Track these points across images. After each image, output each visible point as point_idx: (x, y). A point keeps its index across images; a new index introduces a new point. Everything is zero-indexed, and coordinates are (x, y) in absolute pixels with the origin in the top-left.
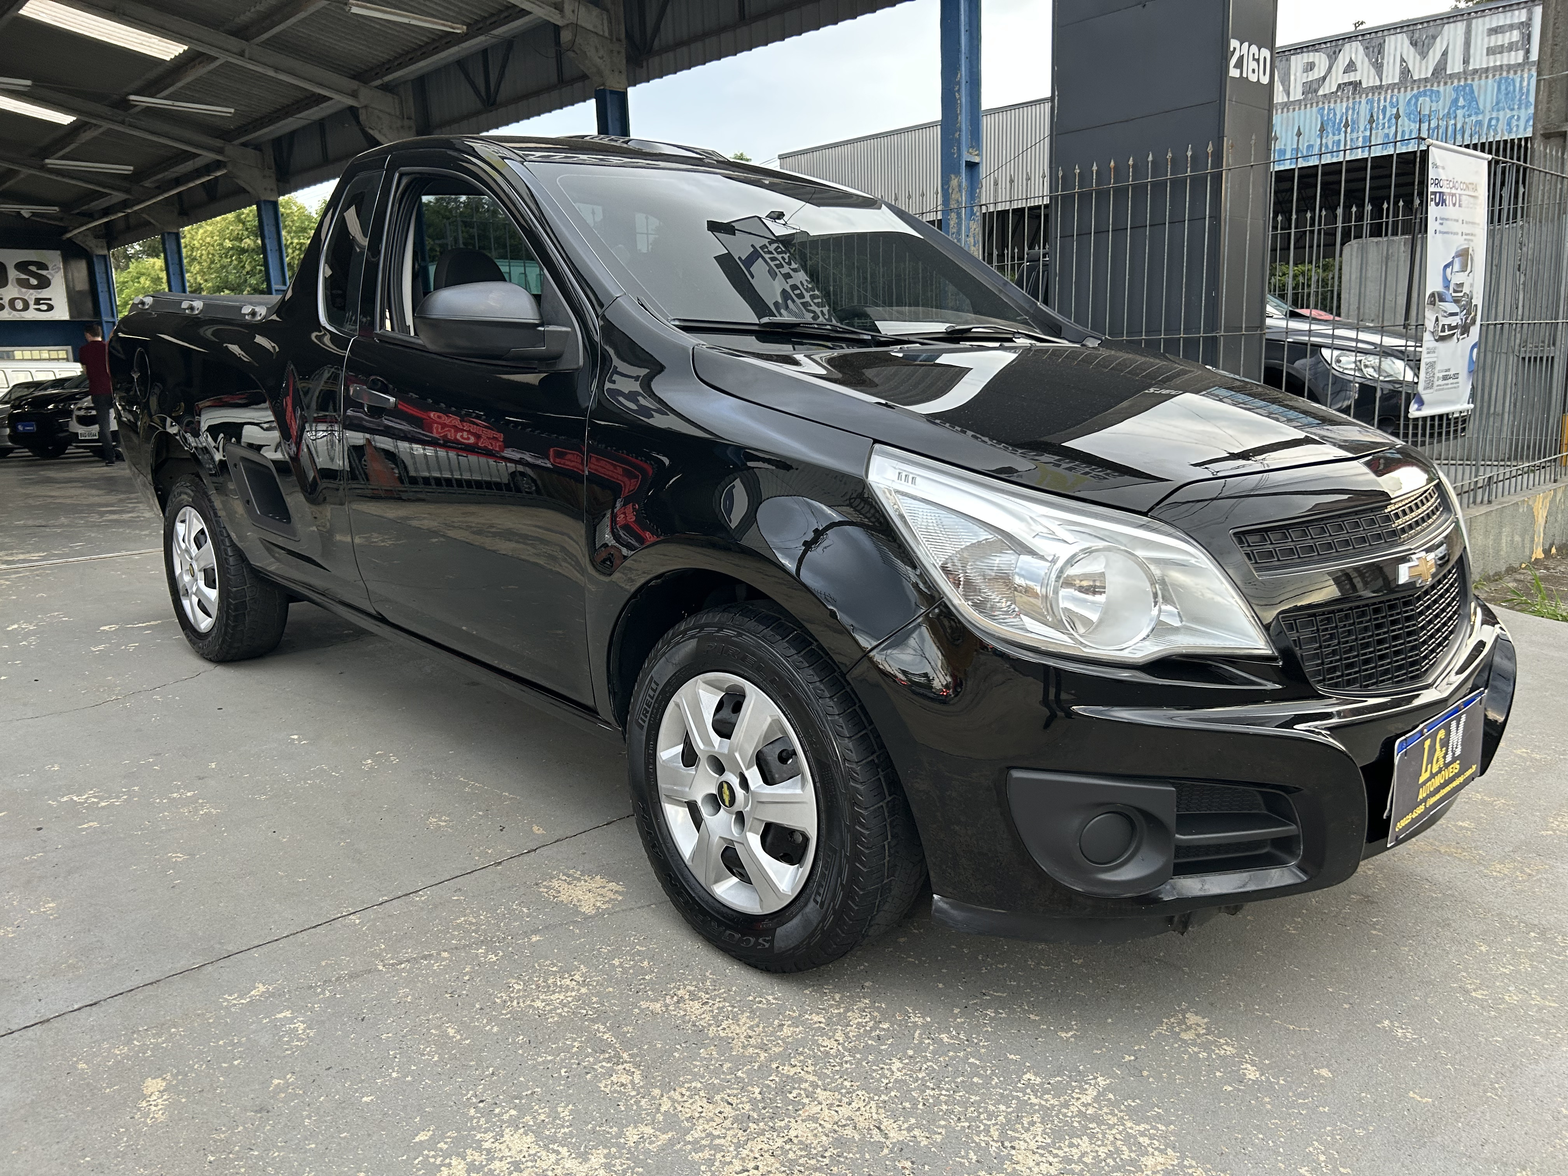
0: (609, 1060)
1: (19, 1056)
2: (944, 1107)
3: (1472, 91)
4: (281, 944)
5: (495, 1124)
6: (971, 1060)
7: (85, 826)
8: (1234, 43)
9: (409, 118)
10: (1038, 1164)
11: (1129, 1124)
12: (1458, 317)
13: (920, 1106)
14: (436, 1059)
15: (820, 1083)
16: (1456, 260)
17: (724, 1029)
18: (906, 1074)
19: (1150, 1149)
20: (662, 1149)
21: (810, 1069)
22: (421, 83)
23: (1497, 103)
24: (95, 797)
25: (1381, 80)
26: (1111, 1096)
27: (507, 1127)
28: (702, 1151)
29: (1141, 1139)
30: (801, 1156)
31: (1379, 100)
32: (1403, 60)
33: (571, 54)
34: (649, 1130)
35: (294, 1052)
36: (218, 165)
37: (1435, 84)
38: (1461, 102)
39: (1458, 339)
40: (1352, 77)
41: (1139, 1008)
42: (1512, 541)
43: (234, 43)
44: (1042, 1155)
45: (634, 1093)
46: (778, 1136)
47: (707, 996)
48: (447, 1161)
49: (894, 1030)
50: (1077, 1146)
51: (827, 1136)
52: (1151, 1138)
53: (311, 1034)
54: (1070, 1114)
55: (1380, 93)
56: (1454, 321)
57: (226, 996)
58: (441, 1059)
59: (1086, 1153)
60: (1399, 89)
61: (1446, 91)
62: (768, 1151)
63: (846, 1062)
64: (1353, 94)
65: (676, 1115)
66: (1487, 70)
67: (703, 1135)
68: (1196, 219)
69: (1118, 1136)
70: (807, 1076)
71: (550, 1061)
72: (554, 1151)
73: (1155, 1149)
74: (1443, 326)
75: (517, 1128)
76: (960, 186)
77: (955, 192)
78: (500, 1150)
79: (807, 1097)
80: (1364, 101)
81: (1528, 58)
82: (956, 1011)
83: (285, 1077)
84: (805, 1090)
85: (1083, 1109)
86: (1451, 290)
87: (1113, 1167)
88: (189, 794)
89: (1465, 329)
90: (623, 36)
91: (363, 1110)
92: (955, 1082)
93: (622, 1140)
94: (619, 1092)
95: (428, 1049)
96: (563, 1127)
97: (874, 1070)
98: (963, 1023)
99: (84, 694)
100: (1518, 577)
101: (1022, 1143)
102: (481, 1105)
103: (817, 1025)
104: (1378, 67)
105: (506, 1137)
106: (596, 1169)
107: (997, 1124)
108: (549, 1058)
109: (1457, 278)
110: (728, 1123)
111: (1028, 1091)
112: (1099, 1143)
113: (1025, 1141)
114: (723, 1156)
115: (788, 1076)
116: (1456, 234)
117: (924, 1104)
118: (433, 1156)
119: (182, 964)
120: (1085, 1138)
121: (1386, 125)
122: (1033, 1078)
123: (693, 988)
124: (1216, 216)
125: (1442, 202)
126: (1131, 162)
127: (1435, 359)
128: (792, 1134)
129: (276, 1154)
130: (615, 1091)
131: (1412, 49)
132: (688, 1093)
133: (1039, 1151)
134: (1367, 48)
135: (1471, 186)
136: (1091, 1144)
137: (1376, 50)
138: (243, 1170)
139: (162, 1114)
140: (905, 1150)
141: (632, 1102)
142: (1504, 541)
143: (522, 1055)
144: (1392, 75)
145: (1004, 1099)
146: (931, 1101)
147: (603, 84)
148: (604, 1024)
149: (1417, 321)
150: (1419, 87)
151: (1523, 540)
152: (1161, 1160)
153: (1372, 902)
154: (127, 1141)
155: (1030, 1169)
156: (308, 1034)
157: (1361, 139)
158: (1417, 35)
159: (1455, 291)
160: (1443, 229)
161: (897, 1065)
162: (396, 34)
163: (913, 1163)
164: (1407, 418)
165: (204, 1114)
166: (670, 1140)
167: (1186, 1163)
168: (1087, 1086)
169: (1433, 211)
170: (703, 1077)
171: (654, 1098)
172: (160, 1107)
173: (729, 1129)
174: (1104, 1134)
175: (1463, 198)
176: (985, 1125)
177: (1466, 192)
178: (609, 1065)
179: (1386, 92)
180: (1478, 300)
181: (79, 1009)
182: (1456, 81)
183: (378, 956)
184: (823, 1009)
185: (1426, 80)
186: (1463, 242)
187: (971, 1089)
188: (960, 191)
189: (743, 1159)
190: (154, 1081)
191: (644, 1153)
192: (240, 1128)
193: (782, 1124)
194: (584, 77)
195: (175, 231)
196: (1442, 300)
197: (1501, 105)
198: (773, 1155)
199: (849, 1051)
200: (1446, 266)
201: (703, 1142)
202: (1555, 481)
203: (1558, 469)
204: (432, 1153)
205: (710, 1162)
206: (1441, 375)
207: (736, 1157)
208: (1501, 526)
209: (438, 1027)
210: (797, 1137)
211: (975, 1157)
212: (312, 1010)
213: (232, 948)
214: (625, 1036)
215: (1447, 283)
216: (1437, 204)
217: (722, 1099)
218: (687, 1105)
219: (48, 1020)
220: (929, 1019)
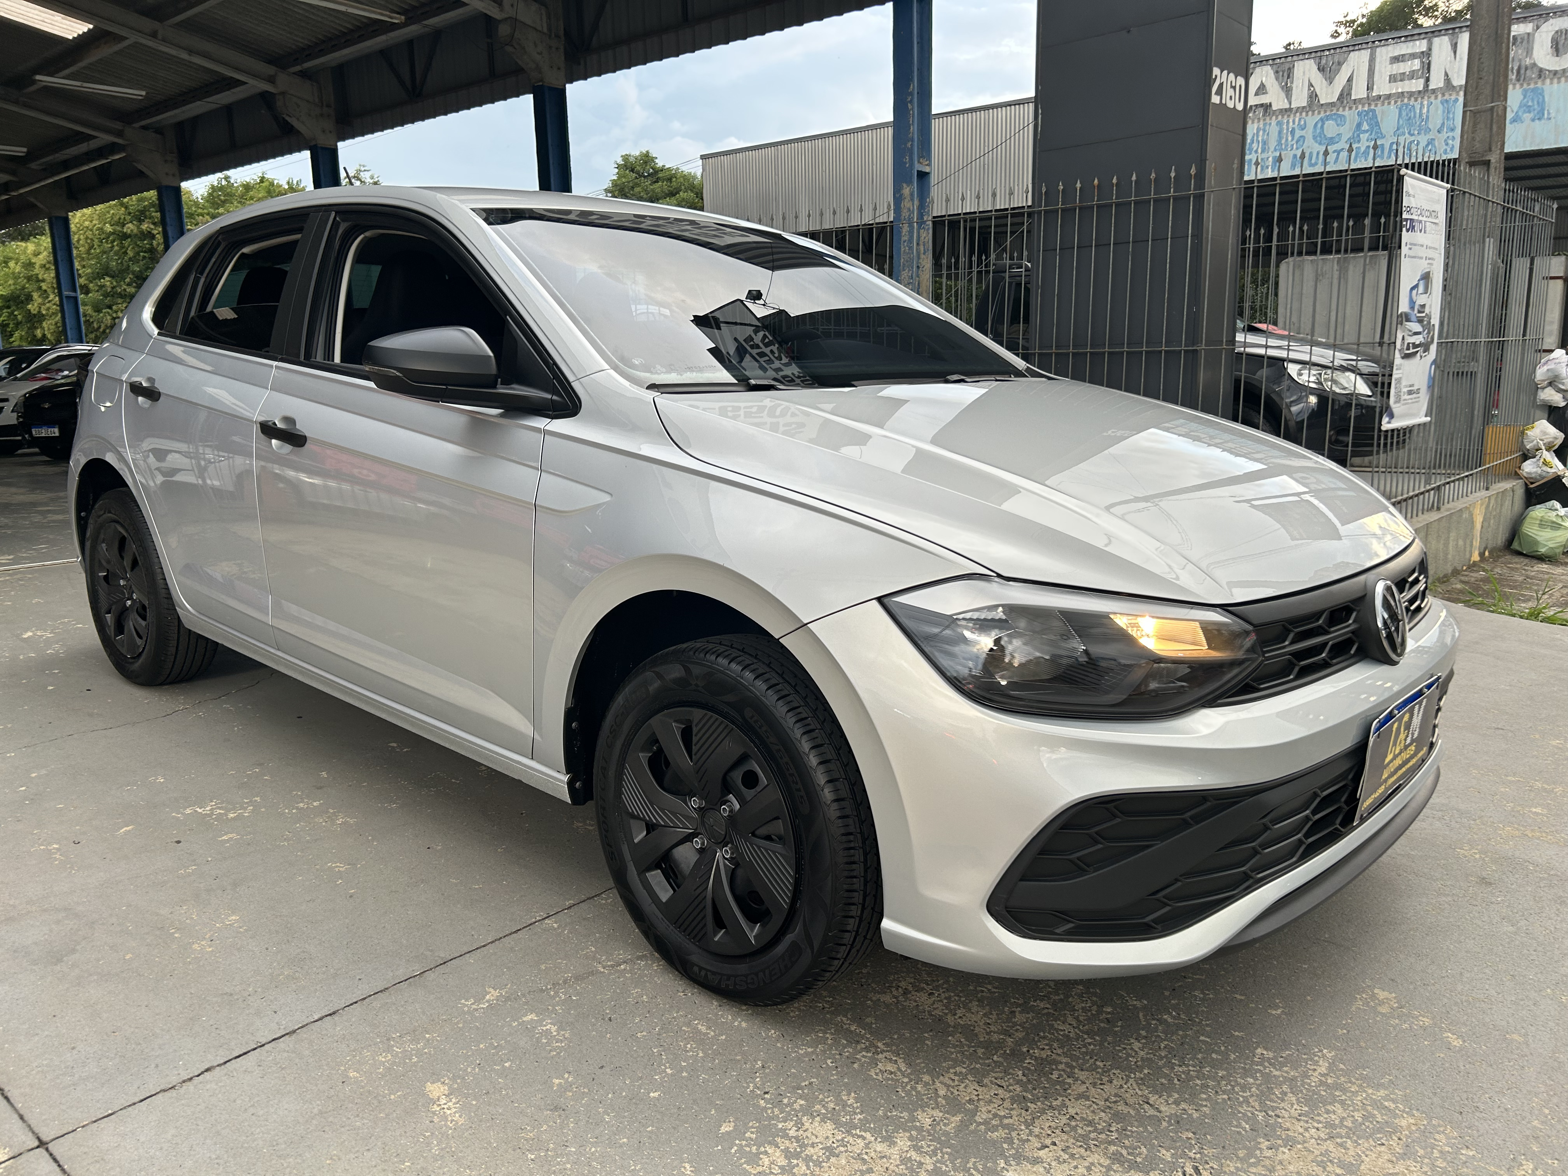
0: (867, 1049)
1: (283, 1069)
2: (1198, 1082)
3: (1375, 116)
4: (491, 949)
5: (789, 1113)
6: (1202, 1038)
7: (225, 838)
8: (1216, 71)
9: (328, 106)
10: (1306, 1130)
11: (1370, 1091)
12: (1421, 336)
13: (1176, 1081)
14: (701, 1055)
15: (1074, 1064)
16: (1421, 282)
17: (960, 1017)
18: (1148, 1053)
19: (1397, 1112)
20: (959, 1129)
21: (1059, 1051)
22: (340, 71)
23: (1398, 129)
24: (220, 808)
25: (1290, 104)
26: (1342, 1066)
27: (803, 1116)
28: (997, 1131)
29: (1386, 1104)
30: (1090, 1131)
31: (1288, 122)
32: (1311, 85)
33: (509, 49)
34: (938, 1114)
35: (558, 1053)
36: (113, 148)
37: (1341, 109)
38: (1365, 127)
39: (1421, 357)
40: (1263, 99)
41: (1329, 986)
42: (1457, 545)
43: (148, 24)
44: (1307, 1122)
45: (906, 1080)
46: (1059, 1114)
47: (931, 987)
48: (762, 1149)
49: (1118, 1013)
50: (1334, 1112)
51: (1103, 1111)
52: (1393, 1101)
53: (567, 1035)
54: (1313, 1084)
55: (1289, 116)
56: (1418, 339)
57: (463, 1001)
58: (706, 1055)
59: (1344, 1118)
60: (1307, 112)
61: (1350, 115)
62: (1056, 1128)
63: (1090, 1044)
64: (1264, 115)
65: (955, 1099)
66: (1389, 97)
67: (991, 1116)
68: (1179, 237)
69: (1364, 1101)
70: (1059, 1058)
71: (812, 1052)
72: (859, 1137)
73: (1404, 1111)
74: (1409, 344)
75: (813, 1117)
76: (912, 195)
77: (906, 200)
78: (807, 1137)
79: (1069, 1077)
80: (1274, 122)
81: (1428, 86)
82: (1167, 993)
83: (563, 1078)
84: (1063, 1070)
85: (1323, 1079)
86: (1416, 311)
87: (1373, 1128)
88: (315, 804)
89: (1426, 347)
90: (562, 33)
91: (655, 1105)
92: (1198, 1059)
93: (918, 1124)
94: (892, 1079)
95: (689, 1046)
96: (855, 1113)
97: (1120, 1051)
98: (1178, 1004)
99: (148, 703)
100: (1463, 578)
101: (1283, 1111)
102: (766, 1096)
103: (1046, 1011)
104: (1288, 91)
105: (807, 1125)
106: (907, 1151)
107: (1252, 1095)
108: (810, 1050)
109: (1421, 300)
110: (1007, 1104)
111: (1266, 1064)
112: (1351, 1108)
113: (1285, 1110)
114: (1018, 1134)
115: (1042, 1059)
116: (1421, 258)
117: (1179, 1080)
118: (746, 1145)
119: (402, 974)
120: (1336, 1104)
121: (1295, 146)
122: (1265, 1052)
123: (912, 980)
124: (1198, 235)
125: (1412, 228)
126: (1115, 181)
127: (1400, 375)
128: (1072, 1111)
129: (593, 1149)
130: (888, 1079)
131: (1319, 75)
132: (957, 1078)
133: (1302, 1118)
134: (1277, 72)
135: (1433, 213)
136: (1345, 1110)
137: (1286, 74)
138: (569, 1166)
139: (460, 1116)
140: (1181, 1122)
141: (908, 1087)
142: (1451, 545)
143: (782, 1048)
144: (1300, 99)
145: (1246, 1073)
146: (1183, 1076)
147: (542, 81)
148: (846, 1016)
149: (1389, 339)
150: (1325, 112)
151: (1465, 544)
152: (1412, 1121)
153: (1490, 884)
154: (438, 1145)
155: (1302, 1134)
156: (564, 1035)
157: (1270, 159)
158: (1324, 61)
159: (1419, 312)
160: (1411, 253)
161: (1137, 1045)
162: (320, 19)
163: (1194, 1133)
164: (1380, 430)
165: (500, 1114)
166: (961, 1121)
167: (1434, 1122)
168: (1316, 1058)
169: (1406, 236)
170: (964, 1063)
171: (926, 1084)
172: (454, 1110)
173: (1012, 1109)
174: (1352, 1101)
175: (1428, 224)
176: (1243, 1097)
177: (1430, 220)
178: (869, 1055)
179: (1295, 116)
180: (1435, 321)
181: (321, 1019)
182: (1360, 107)
183: (594, 958)
184: (1044, 996)
185: (1332, 104)
186: (1426, 266)
187: (1214, 1065)
188: (912, 200)
189: (1036, 1136)
190: (435, 1085)
191: (943, 1135)
192: (545, 1127)
193: (1058, 1103)
194: (519, 71)
195: (65, 215)
196: (1408, 320)
197: (1401, 130)
198: (1063, 1131)
199: (1087, 1033)
200: (1412, 289)
201: (994, 1122)
202: (1487, 489)
203: (1489, 478)
204: (744, 1143)
205: (1009, 1140)
206: (1405, 390)
207: (1031, 1133)
208: (1449, 532)
209: (689, 1024)
210: (1077, 1114)
211: (1247, 1126)
212: (554, 1011)
213: (444, 955)
214: (871, 1027)
215: (1412, 303)
216: (1408, 231)
217: (991, 1082)
218: (961, 1088)
219: (294, 1032)
220: (1146, 1002)
